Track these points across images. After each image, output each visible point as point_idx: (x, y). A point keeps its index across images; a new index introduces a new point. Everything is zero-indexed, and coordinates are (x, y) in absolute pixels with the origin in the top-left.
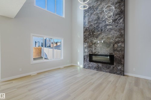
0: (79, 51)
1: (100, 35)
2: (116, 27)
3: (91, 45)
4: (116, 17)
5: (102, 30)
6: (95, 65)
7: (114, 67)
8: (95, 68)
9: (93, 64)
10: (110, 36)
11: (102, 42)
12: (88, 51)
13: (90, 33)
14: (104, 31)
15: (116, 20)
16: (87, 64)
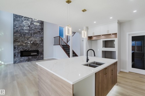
1: (30, 38)
2: (40, 35)
4: (40, 30)
5: (31, 35)
6: (26, 58)
7: (39, 57)
8: (26, 60)
9: (24, 58)
10: (36, 40)
11: (32, 42)
12: (19, 49)
13: (21, 35)
14: (33, 36)
15: (40, 32)
16: (18, 60)
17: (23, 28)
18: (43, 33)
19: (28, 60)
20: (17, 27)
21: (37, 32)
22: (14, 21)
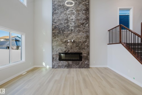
0: (44, 50)
1: (70, 35)
2: (84, 29)
3: (61, 44)
4: (84, 21)
5: (72, 30)
6: (65, 63)
7: (82, 63)
8: (65, 66)
9: (63, 62)
10: (79, 36)
11: (72, 41)
12: (57, 50)
13: (60, 31)
14: (74, 31)
15: (83, 23)
16: (56, 64)
17: (61, 22)
18: (89, 25)
19: (67, 66)
20: (55, 23)
21: (80, 24)
22: (52, 15)
